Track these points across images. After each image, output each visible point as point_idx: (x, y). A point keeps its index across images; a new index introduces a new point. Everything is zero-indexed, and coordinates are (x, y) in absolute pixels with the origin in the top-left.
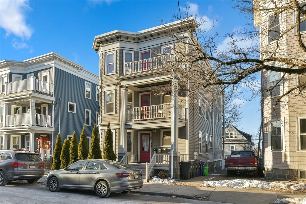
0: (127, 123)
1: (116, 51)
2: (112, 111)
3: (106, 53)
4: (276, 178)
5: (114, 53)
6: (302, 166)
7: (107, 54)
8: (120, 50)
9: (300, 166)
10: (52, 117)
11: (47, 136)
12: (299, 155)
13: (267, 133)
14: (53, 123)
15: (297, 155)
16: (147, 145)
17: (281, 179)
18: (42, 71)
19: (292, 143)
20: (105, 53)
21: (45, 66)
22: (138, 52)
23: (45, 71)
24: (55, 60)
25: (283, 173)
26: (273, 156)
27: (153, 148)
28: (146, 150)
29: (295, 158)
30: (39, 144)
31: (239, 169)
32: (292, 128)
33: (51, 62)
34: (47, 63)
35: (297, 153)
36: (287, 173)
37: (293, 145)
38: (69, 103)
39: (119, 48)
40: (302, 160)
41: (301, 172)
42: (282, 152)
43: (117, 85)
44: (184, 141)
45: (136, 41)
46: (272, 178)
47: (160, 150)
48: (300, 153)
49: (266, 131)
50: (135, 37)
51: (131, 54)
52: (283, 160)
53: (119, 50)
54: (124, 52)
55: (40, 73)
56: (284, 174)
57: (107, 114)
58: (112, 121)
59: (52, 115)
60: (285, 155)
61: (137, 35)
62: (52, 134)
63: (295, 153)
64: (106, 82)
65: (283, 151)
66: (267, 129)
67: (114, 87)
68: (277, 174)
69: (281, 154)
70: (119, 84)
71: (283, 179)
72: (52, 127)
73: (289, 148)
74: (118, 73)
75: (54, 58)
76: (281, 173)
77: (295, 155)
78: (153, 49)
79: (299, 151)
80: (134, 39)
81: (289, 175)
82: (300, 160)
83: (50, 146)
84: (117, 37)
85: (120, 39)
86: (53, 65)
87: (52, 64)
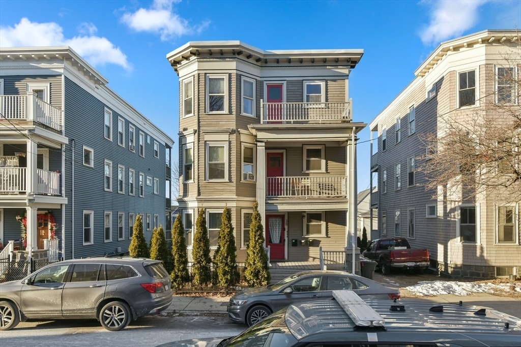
0: (270, 202)
1: (230, 75)
2: (223, 177)
3: (208, 75)
4: (466, 276)
5: (224, 77)
6: (499, 261)
7: (210, 77)
8: (237, 74)
9: (497, 261)
10: (61, 176)
11: (49, 213)
12: (496, 249)
13: (455, 221)
14: (63, 188)
15: (494, 249)
16: (277, 234)
17: (474, 277)
18: (28, 79)
19: (489, 234)
20: (205, 73)
21: (38, 70)
22: (262, 82)
23: (39, 79)
24: (65, 62)
25: (475, 270)
26: (463, 250)
27: (290, 238)
28: (275, 241)
29: (492, 252)
30: (24, 228)
31: (408, 265)
32: (489, 217)
33: (55, 64)
34: (43, 65)
35: (494, 247)
36: (482, 270)
37: (490, 237)
38: (85, 147)
39: (235, 71)
40: (499, 255)
41: (497, 268)
42: (476, 245)
43: (231, 133)
44: (342, 228)
45: (259, 64)
46: (460, 276)
47: (303, 241)
48: (497, 247)
49: (454, 218)
50: (262, 57)
51: (252, 83)
52: (478, 254)
53: (235, 74)
54: (243, 78)
55: (23, 82)
56: (477, 272)
57: (211, 181)
58: (222, 193)
59: (60, 172)
60: (482, 248)
61: (265, 55)
62: (61, 210)
63: (492, 246)
64: (208, 125)
65: (478, 244)
66: (454, 215)
67: (225, 137)
68: (468, 271)
69: (475, 247)
70: (236, 132)
71: (476, 277)
72: (61, 196)
73: (485, 240)
74: (234, 113)
75: (63, 58)
76: (474, 271)
77: (492, 249)
78: (289, 83)
79: (497, 244)
80: (258, 60)
81: (484, 272)
82: (496, 255)
83: (57, 233)
84: (234, 52)
85: (237, 56)
86: (62, 71)
87: (58, 67)
